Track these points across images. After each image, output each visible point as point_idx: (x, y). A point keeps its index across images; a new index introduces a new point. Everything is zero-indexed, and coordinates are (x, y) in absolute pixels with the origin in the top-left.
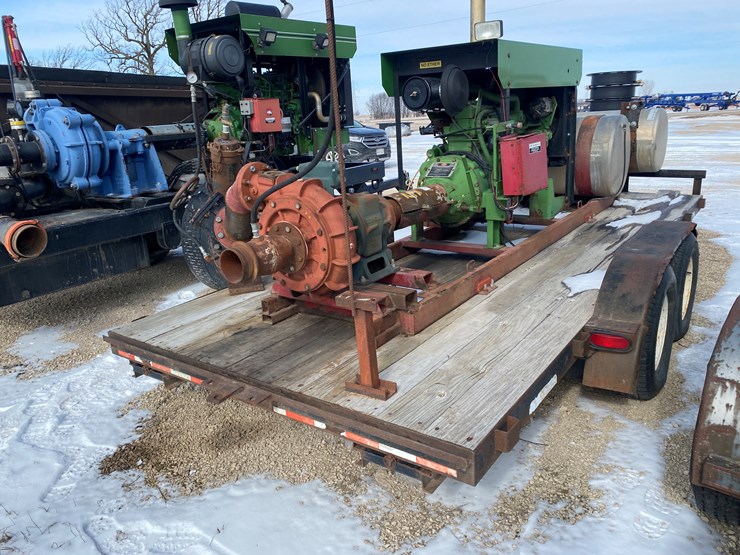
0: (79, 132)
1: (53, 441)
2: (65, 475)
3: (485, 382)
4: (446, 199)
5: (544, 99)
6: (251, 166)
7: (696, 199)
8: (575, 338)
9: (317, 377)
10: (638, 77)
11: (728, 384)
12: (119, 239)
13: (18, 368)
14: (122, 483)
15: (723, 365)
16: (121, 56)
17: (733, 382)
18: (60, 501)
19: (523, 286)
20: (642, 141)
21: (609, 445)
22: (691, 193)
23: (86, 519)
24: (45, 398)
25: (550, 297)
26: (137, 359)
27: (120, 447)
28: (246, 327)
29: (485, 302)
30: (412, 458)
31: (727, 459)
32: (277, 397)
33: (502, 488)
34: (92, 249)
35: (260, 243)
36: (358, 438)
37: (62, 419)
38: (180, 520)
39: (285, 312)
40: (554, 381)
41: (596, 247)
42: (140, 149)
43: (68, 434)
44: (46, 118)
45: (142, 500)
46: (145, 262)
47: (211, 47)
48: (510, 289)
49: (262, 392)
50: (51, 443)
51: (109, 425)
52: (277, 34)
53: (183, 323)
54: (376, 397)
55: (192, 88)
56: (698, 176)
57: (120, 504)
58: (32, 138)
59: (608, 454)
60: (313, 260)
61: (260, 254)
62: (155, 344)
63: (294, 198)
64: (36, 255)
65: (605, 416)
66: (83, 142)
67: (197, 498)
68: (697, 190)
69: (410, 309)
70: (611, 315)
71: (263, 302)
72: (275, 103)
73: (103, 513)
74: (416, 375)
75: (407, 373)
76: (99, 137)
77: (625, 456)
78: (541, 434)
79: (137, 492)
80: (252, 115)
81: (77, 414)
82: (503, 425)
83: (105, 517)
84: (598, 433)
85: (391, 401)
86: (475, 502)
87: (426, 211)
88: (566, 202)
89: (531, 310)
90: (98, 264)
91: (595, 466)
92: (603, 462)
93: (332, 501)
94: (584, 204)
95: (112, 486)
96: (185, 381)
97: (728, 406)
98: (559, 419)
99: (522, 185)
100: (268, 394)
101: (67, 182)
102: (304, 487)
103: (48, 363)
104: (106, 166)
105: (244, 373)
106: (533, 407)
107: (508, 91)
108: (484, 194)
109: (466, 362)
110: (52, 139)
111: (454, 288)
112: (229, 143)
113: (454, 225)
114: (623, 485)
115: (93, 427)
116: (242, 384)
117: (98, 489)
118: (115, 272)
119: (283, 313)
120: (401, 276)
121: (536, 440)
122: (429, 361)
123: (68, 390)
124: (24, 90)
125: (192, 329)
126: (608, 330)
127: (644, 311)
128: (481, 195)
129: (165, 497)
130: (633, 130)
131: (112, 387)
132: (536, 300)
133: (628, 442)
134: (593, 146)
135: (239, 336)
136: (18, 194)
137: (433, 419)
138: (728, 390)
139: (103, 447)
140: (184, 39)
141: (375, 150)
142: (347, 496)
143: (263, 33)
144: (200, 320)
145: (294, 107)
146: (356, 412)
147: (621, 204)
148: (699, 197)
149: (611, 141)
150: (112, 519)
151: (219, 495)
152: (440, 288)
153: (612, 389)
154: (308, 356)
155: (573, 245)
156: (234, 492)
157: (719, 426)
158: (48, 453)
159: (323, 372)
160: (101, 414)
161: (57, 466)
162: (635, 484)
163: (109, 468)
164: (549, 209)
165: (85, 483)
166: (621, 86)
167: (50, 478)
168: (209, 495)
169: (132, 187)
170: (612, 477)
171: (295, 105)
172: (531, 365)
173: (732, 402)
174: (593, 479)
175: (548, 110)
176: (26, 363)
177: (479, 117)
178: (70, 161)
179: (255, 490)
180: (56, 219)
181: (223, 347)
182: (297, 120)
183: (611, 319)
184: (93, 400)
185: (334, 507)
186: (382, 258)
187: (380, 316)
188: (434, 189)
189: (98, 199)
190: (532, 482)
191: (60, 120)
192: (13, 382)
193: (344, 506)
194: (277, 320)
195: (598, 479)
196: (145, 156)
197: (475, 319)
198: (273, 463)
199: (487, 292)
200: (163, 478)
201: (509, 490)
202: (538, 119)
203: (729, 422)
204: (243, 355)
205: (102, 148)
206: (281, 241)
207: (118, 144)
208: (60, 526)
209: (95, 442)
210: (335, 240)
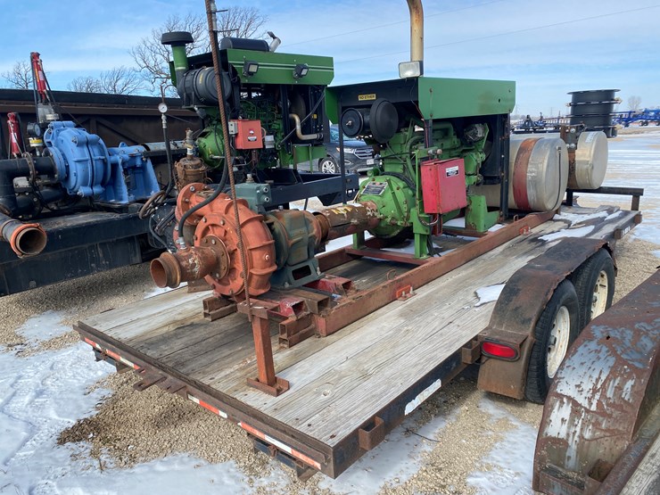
0: (85, 149)
1: (27, 412)
2: (28, 443)
3: (369, 384)
4: (376, 214)
5: (476, 125)
6: (191, 186)
7: (634, 214)
8: (465, 346)
9: (228, 372)
10: (616, 95)
11: (565, 400)
12: (115, 239)
13: (19, 347)
14: (71, 453)
15: (563, 381)
16: (163, 76)
17: (569, 398)
18: (18, 465)
19: (439, 294)
20: (580, 162)
21: (497, 445)
22: (630, 209)
23: (33, 482)
24: (31, 374)
25: (458, 306)
26: (98, 346)
27: (79, 421)
28: (189, 323)
29: (400, 308)
30: (288, 450)
31: (560, 470)
32: (190, 388)
33: (388, 479)
34: (92, 247)
35: (186, 254)
36: (250, 429)
37: (39, 394)
38: (107, 489)
39: (224, 310)
40: (437, 384)
41: (520, 259)
42: (139, 163)
43: (41, 407)
44: (60, 137)
45: (83, 469)
46: (138, 258)
47: (202, 77)
48: (427, 296)
49: (179, 382)
50: (25, 414)
51: (76, 400)
52: (258, 65)
53: (140, 316)
54: (270, 393)
55: (163, 117)
56: (637, 193)
57: (64, 471)
58: (47, 154)
59: (493, 454)
60: (234, 268)
61: (184, 263)
62: (110, 334)
63: (220, 215)
64: (37, 253)
65: (501, 418)
66: (88, 157)
67: (128, 470)
68: (635, 206)
69: (323, 313)
70: (504, 325)
71: (204, 302)
72: (257, 124)
73: (49, 478)
74: (311, 374)
75: (305, 372)
76: (102, 153)
77: (507, 457)
78: (437, 431)
79: (82, 461)
80: (236, 135)
81: (54, 390)
82: (368, 425)
83: (50, 482)
84: (490, 433)
85: (280, 397)
86: (360, 490)
87: (354, 225)
88: (501, 216)
89: (436, 317)
90: (96, 260)
91: (477, 464)
92: (485, 461)
93: (238, 480)
94: (520, 218)
95: (62, 455)
96: (130, 368)
97: (563, 419)
98: (458, 418)
99: (439, 205)
100: (183, 384)
101: (75, 190)
102: (219, 467)
103: (44, 344)
104: (108, 177)
105: (170, 365)
106: (409, 408)
107: (431, 122)
108: (412, 210)
109: (360, 364)
110: (63, 155)
111: (370, 295)
112: (192, 163)
113: (387, 237)
114: (497, 484)
115: (62, 402)
116: (165, 374)
117: (51, 457)
118: (110, 267)
119: (221, 311)
120: (324, 282)
121: (431, 436)
122: (328, 362)
123: (52, 368)
124: (46, 113)
125: (145, 322)
126: (497, 340)
127: (532, 324)
128: (409, 211)
129: (102, 467)
130: (571, 151)
131: (88, 367)
132: (445, 307)
133: (515, 443)
134: (529, 166)
135: (181, 330)
136: (35, 200)
137: (310, 416)
138: (565, 405)
139: (67, 420)
140: (182, 70)
141: (365, 160)
142: (252, 477)
143: (247, 65)
144: (155, 314)
145: (277, 127)
146: (248, 406)
147: (560, 218)
148: (637, 212)
149: (546, 161)
150: (54, 484)
151: (146, 469)
152: (358, 294)
153: (502, 393)
154: (229, 352)
155: (501, 257)
156: (159, 467)
157: (554, 438)
158: (20, 423)
159: (236, 367)
160: (72, 392)
161: (24, 434)
162: (509, 483)
163: (65, 439)
164: (482, 222)
165: (42, 451)
166: (600, 104)
167: (16, 445)
168: (138, 469)
169: (129, 195)
170: (489, 475)
171: (278, 125)
172: (415, 370)
173: (567, 417)
174: (472, 476)
175: (480, 136)
176: (27, 342)
177: (409, 143)
178: (77, 174)
179: (176, 467)
180: (64, 221)
181: (165, 339)
182: (280, 138)
183: (503, 329)
184: (69, 378)
185: (238, 487)
186: (308, 267)
187: (294, 319)
188: (366, 205)
189: (103, 204)
190: (415, 476)
191: (70, 139)
192: (12, 359)
193: (247, 486)
194: (215, 317)
195: (477, 477)
196: (143, 168)
197: (384, 324)
198: (199, 443)
199: (406, 298)
200: (105, 451)
201: (393, 482)
202: (471, 143)
203: (563, 435)
204: (176, 349)
205: (104, 162)
206: (206, 251)
207: (118, 159)
208: (12, 487)
209: (59, 416)
210: (253, 253)
